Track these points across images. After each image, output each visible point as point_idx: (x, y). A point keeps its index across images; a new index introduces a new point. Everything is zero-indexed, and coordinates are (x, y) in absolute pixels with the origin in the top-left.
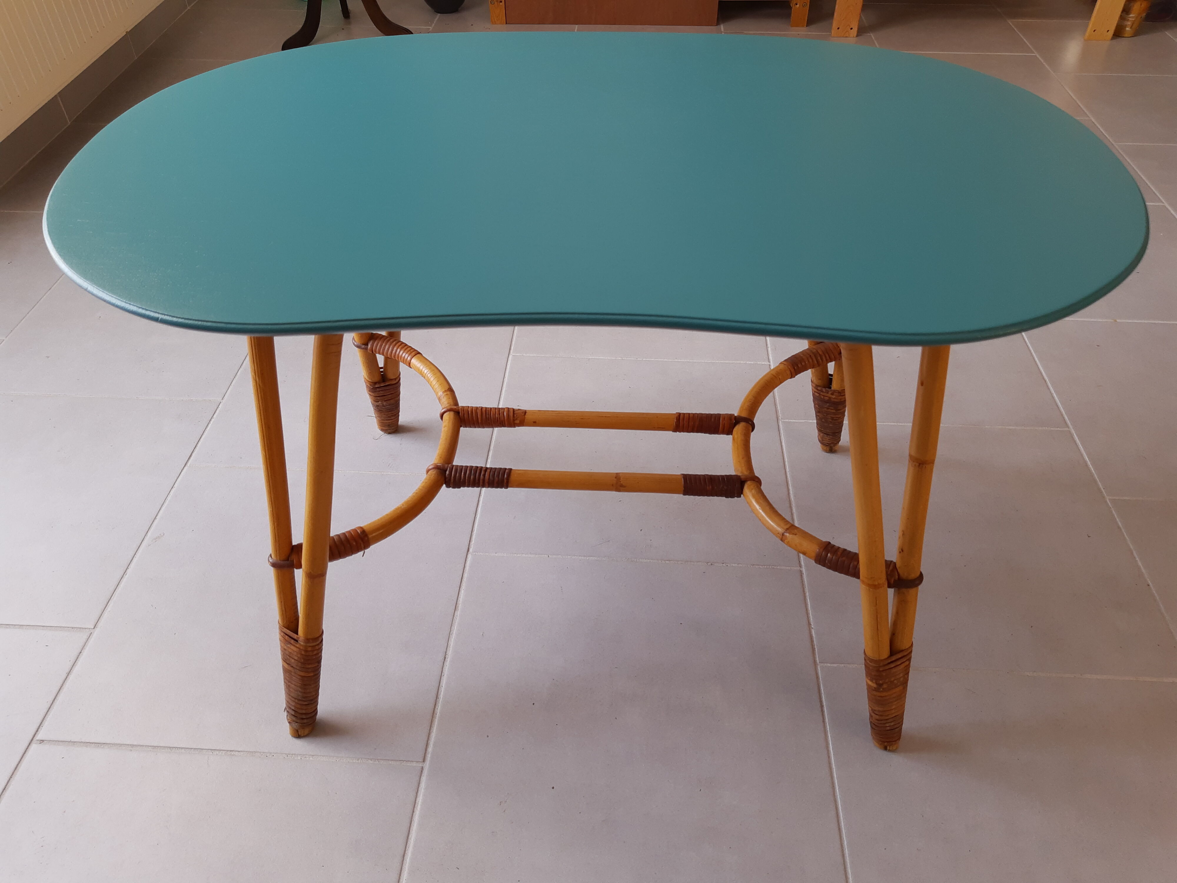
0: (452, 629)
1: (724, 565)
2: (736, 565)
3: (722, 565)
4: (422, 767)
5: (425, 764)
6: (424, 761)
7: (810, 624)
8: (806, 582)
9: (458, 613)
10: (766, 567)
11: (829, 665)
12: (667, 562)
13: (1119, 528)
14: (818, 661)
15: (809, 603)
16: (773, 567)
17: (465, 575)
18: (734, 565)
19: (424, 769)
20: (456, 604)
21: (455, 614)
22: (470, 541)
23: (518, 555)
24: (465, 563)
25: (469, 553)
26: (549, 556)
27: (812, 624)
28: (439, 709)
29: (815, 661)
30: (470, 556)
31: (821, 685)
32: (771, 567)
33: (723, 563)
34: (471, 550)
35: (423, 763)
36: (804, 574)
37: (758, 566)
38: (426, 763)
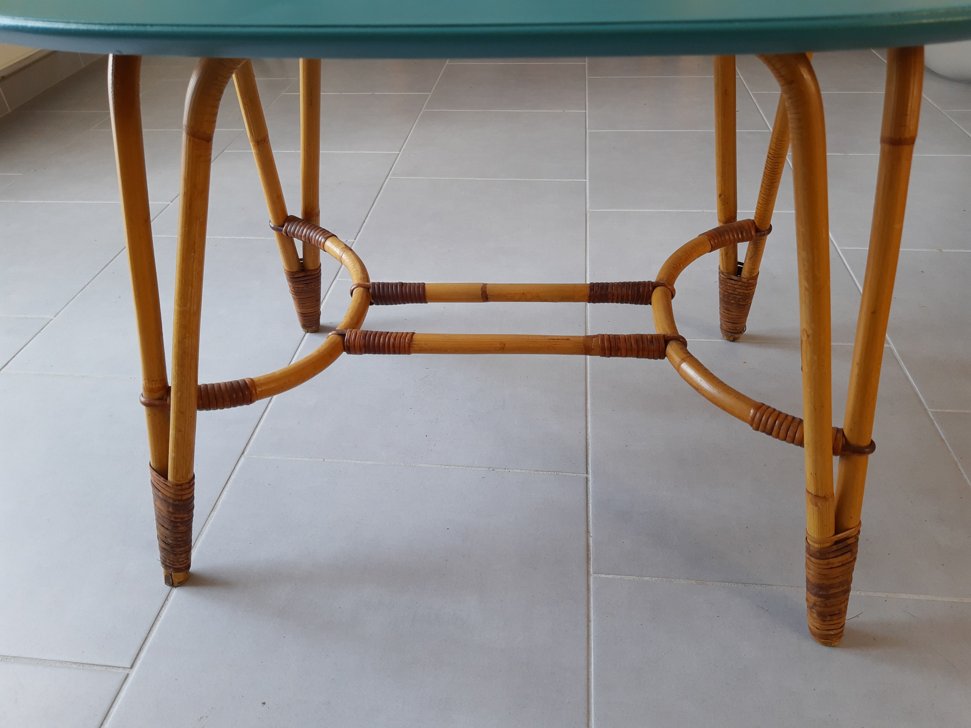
0: (203, 530)
1: (506, 470)
2: (519, 471)
3: (504, 470)
4: (128, 674)
5: (132, 671)
6: (132, 667)
7: (589, 532)
8: (591, 489)
9: (214, 514)
10: (550, 473)
11: (604, 576)
12: (447, 467)
13: (943, 440)
14: (592, 572)
15: (591, 511)
16: (558, 473)
17: (233, 477)
18: (517, 471)
19: (129, 677)
20: (215, 504)
21: (211, 514)
22: (247, 445)
23: (293, 459)
24: (236, 466)
25: (243, 455)
26: (325, 459)
27: (591, 532)
28: (165, 612)
29: (588, 572)
30: (243, 459)
31: (592, 598)
32: (555, 474)
33: (506, 469)
34: (246, 453)
35: (131, 669)
36: (590, 480)
37: (542, 473)
38: (133, 669)
